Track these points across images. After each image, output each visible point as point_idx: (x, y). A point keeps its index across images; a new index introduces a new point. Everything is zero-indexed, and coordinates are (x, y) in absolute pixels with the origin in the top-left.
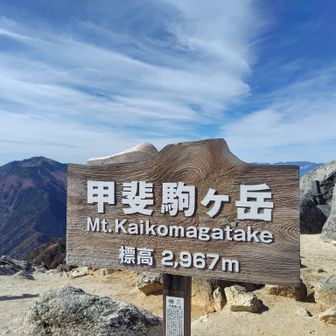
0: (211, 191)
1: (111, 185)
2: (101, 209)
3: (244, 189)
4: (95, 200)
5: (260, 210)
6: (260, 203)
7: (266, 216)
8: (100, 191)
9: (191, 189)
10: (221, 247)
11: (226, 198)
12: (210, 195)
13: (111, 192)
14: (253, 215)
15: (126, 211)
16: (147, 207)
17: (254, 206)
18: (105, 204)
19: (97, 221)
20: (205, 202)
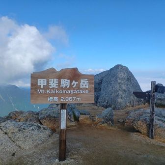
0: (74, 81)
1: (45, 80)
2: (42, 87)
3: (82, 80)
4: (40, 84)
5: (86, 85)
6: (86, 84)
7: (87, 87)
8: (42, 82)
9: (69, 81)
10: (76, 95)
11: (77, 83)
12: (74, 82)
13: (45, 82)
14: (84, 87)
15: (50, 87)
16: (56, 86)
17: (84, 84)
18: (44, 85)
19: (41, 90)
20: (72, 84)
